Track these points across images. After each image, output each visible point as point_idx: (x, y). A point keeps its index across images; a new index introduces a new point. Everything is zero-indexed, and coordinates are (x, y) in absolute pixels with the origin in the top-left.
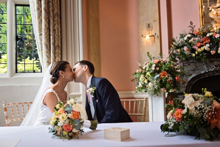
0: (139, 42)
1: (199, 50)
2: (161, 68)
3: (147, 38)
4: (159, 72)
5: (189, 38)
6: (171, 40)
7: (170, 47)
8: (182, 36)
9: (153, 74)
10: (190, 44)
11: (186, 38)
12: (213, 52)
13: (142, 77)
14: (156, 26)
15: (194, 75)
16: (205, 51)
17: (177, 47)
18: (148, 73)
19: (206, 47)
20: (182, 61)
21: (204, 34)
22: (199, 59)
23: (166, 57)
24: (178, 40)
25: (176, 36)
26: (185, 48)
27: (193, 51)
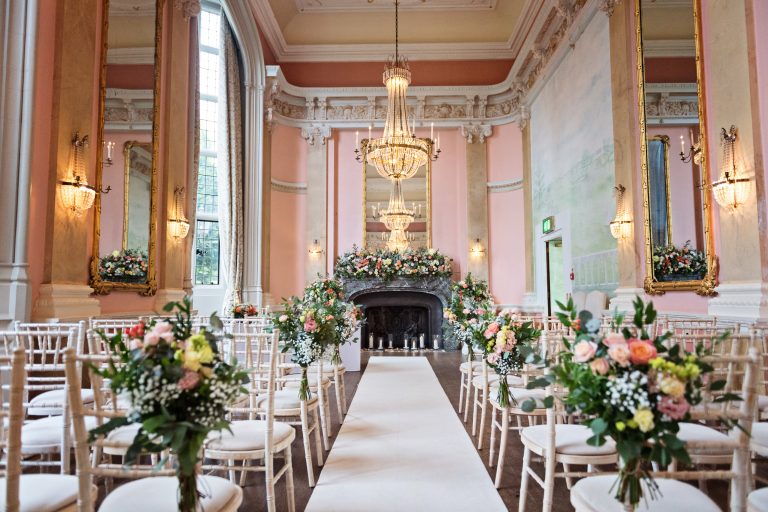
0: (306, 257)
1: (360, 270)
2: (328, 285)
3: (314, 255)
4: (326, 289)
5: (352, 259)
6: (336, 258)
7: (335, 264)
8: (347, 256)
9: (322, 291)
10: (352, 264)
11: (349, 258)
12: (371, 273)
13: (312, 293)
14: (322, 242)
15: (354, 292)
16: (364, 271)
17: (342, 266)
18: (318, 290)
19: (366, 268)
20: (345, 278)
21: (365, 256)
22: (359, 277)
23: (331, 277)
24: (343, 260)
25: (341, 254)
26: (348, 267)
27: (355, 270)
